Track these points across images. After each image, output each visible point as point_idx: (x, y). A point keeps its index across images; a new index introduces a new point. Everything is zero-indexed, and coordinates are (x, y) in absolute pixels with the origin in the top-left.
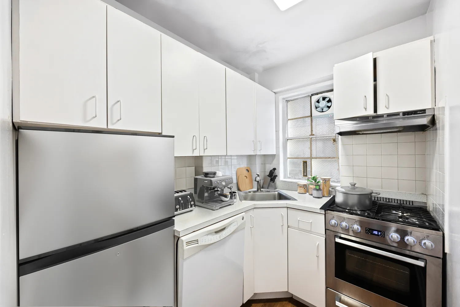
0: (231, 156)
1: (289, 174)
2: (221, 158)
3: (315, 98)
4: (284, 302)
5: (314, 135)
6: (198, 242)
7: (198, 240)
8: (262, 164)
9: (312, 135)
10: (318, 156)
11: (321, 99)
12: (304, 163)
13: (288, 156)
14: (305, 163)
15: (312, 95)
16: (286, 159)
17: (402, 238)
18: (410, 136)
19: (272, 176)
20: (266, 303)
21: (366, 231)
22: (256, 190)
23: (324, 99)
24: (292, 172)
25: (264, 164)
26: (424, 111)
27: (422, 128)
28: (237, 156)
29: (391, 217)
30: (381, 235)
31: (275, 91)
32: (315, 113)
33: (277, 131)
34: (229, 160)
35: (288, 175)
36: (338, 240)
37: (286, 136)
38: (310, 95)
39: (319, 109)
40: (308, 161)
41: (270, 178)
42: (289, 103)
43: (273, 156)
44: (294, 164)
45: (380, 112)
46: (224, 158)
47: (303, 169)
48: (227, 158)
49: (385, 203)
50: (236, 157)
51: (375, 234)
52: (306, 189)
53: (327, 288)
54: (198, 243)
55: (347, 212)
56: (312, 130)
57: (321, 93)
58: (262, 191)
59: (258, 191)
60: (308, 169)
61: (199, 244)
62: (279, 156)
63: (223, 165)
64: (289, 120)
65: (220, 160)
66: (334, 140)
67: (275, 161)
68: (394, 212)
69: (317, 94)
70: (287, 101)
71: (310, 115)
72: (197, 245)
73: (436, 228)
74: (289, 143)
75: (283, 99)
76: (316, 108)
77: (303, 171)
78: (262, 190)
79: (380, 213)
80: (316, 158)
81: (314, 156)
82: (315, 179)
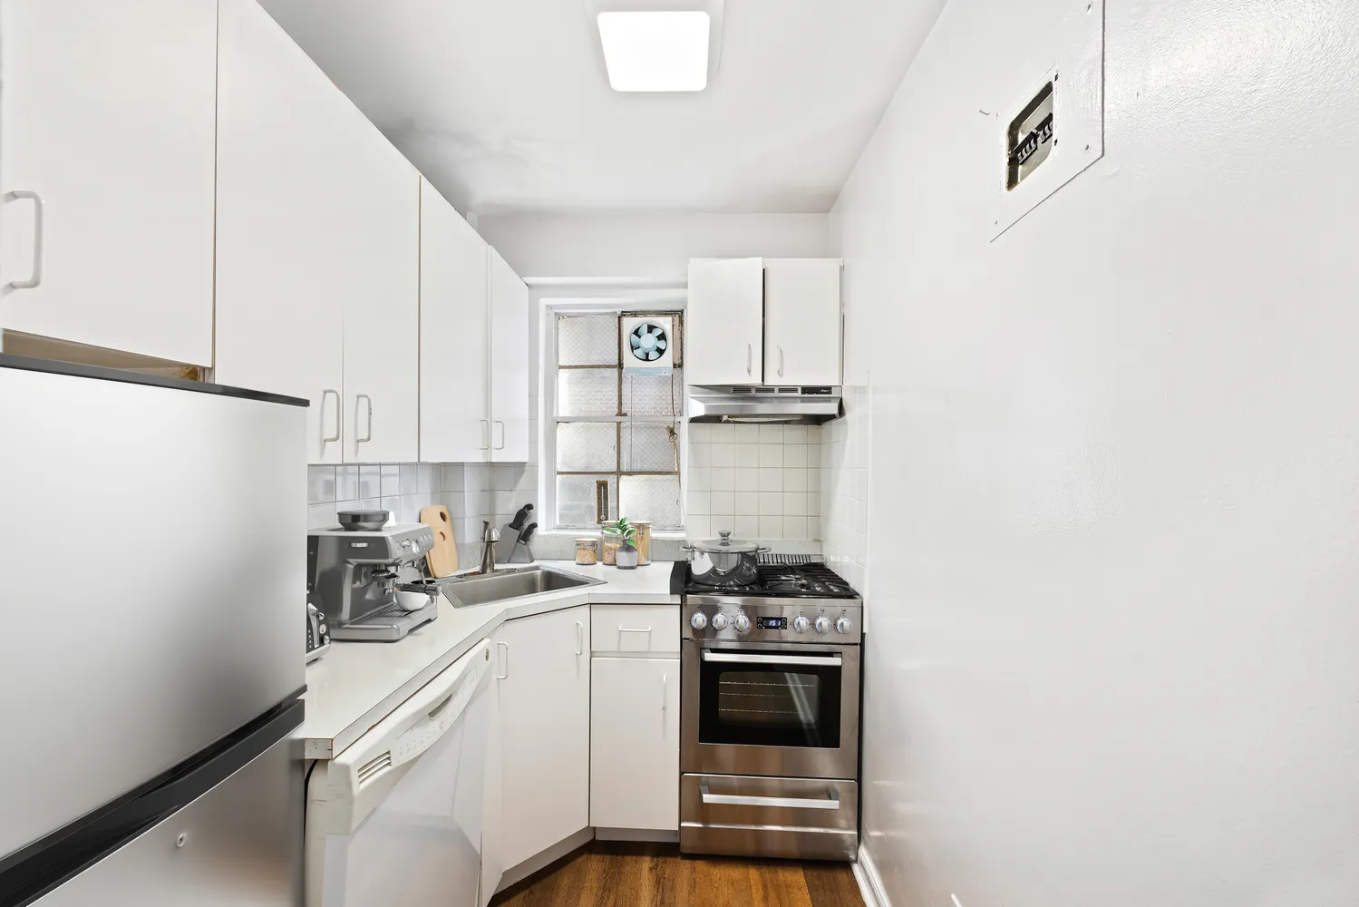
0: (380, 464)
1: (561, 517)
2: (345, 474)
3: (630, 324)
4: (579, 860)
5: (625, 415)
6: (388, 758)
7: (388, 753)
8: (483, 491)
9: (620, 414)
10: (635, 468)
11: (645, 329)
12: (599, 488)
13: (559, 468)
14: (602, 486)
15: (624, 314)
16: (553, 473)
17: (813, 624)
18: (798, 433)
19: (522, 524)
20: (532, 887)
21: (758, 623)
22: (478, 569)
23: (651, 329)
24: (567, 512)
25: (490, 491)
26: (828, 389)
27: (819, 420)
28: (399, 464)
29: (785, 588)
30: (781, 624)
31: (532, 280)
32: (630, 360)
33: (533, 396)
34: (373, 481)
35: (558, 522)
36: (710, 657)
37: (555, 414)
38: (619, 313)
39: (639, 352)
40: (611, 480)
41: (518, 532)
42: (562, 323)
43: (519, 467)
44: (573, 489)
45: (769, 382)
46: (354, 474)
47: (596, 501)
48: (368, 474)
49: (775, 564)
50: (396, 469)
51: (772, 627)
52: (597, 550)
53: (681, 773)
54: (389, 764)
55: (716, 591)
56: (620, 403)
57: (645, 313)
58: (497, 570)
59: (483, 571)
60: (611, 504)
61: (395, 764)
62: (535, 466)
63: (351, 496)
64: (561, 367)
65: (339, 479)
66: (672, 432)
67: (523, 482)
68: (784, 578)
69: (635, 314)
70: (559, 316)
71: (617, 363)
72: (388, 768)
73: (848, 593)
74: (563, 432)
75: (549, 307)
76: (633, 348)
77: (596, 508)
78: (497, 567)
79: (766, 583)
80: (630, 473)
81: (624, 468)
82: (622, 526)
